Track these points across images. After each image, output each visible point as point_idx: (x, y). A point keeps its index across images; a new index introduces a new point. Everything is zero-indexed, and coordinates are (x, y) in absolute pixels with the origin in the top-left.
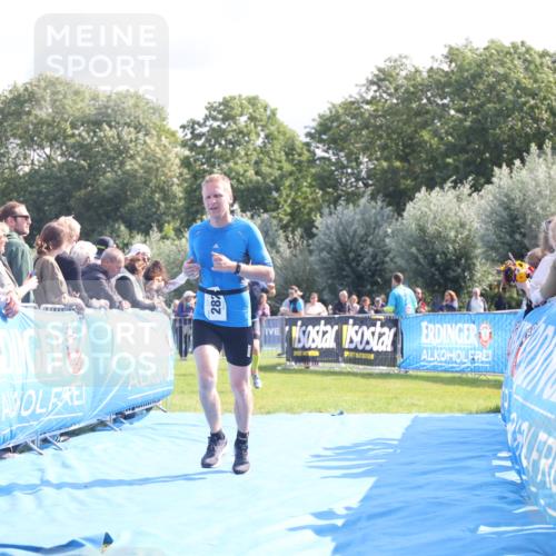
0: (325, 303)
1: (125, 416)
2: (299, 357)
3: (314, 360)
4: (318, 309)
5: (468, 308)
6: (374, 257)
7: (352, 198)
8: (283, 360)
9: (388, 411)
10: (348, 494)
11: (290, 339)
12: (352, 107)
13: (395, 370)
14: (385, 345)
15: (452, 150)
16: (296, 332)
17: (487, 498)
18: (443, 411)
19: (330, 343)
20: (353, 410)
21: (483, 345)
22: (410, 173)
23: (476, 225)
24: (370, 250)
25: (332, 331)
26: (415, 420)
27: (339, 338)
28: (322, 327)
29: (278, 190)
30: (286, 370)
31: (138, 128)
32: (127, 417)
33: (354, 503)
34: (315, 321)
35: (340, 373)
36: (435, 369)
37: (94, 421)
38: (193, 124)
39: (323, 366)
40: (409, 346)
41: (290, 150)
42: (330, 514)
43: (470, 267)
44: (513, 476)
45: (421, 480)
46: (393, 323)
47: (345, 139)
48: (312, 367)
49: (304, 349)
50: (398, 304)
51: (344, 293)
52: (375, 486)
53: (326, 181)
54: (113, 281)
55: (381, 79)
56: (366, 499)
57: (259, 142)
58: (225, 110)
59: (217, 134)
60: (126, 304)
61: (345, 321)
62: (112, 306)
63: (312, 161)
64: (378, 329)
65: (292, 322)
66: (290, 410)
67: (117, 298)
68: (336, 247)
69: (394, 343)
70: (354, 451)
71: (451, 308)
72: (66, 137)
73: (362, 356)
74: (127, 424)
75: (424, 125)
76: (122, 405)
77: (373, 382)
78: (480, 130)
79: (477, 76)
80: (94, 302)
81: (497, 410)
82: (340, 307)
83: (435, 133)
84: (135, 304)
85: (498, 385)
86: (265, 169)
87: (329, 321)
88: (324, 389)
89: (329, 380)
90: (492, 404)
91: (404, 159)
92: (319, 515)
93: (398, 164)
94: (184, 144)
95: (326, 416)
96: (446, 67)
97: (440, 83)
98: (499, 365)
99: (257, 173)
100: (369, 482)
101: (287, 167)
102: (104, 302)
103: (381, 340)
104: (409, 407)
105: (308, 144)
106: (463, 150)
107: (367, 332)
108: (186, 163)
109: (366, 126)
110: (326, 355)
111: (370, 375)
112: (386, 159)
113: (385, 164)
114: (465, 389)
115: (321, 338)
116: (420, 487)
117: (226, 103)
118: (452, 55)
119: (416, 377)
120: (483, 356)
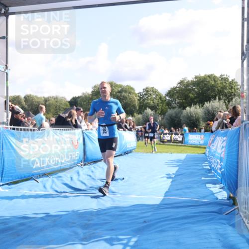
0: (168, 130)
1: (126, 153)
2: (163, 141)
3: (166, 142)
4: (166, 131)
5: (200, 131)
6: (178, 121)
7: (174, 108)
8: (159, 142)
9: (181, 153)
10: (173, 170)
11: (160, 137)
12: (174, 89)
13: (183, 145)
14: (180, 139)
15: (196, 98)
16: (162, 136)
17: (203, 172)
18: (193, 153)
19: (169, 139)
20: (174, 153)
21: (202, 140)
22: (187, 103)
23: (200, 114)
24: (177, 119)
25: (170, 136)
26: (187, 155)
27: (171, 137)
28: (167, 135)
29: (158, 106)
30: (160, 144)
31: (130, 93)
32: (127, 153)
33: (174, 172)
34: (166, 134)
35: (171, 145)
36: (191, 144)
37: (120, 154)
38: (140, 93)
39: (167, 143)
40: (186, 139)
41: (160, 98)
42: (169, 174)
43: (199, 122)
44: (209, 168)
45: (188, 168)
46: (182, 134)
47: (173, 95)
48: (165, 143)
49: (164, 140)
50: (185, 131)
51: (172, 128)
52: (179, 169)
53: (169, 104)
54: (124, 124)
55: (181, 83)
56: (177, 172)
57: (154, 96)
58: (147, 90)
59: (145, 95)
60: (127, 130)
61: (172, 134)
62: (124, 130)
63: (166, 100)
64: (179, 136)
65: (161, 134)
66: (161, 152)
67: (125, 129)
68: (169, 118)
69: (183, 139)
70: (173, 161)
71: (195, 132)
72: (114, 95)
73: (176, 141)
74: (126, 155)
75: (190, 93)
76: (126, 151)
77: (178, 147)
78: (202, 94)
79: (202, 82)
80: (120, 129)
81: (204, 153)
82: (171, 131)
83: (193, 94)
84: (128, 130)
85: (205, 148)
86: (155, 102)
87: (169, 134)
88: (168, 148)
89: (169, 146)
90: (204, 152)
91: (185, 100)
92: (167, 175)
93: (184, 101)
94: (139, 96)
95: (168, 154)
96: (195, 80)
97: (193, 83)
98: (205, 144)
99: (153, 102)
100: (177, 168)
101: (160, 101)
102: (122, 130)
103: (180, 138)
104: (186, 153)
105: (165, 97)
106: (198, 97)
107: (177, 136)
108: (139, 100)
109: (177, 93)
110: (168, 141)
111: (177, 146)
112: (182, 100)
113: (181, 101)
114: (198, 149)
115: (167, 137)
116: (187, 169)
117: (147, 88)
118: (196, 77)
119: (185, 146)
120: (202, 142)
